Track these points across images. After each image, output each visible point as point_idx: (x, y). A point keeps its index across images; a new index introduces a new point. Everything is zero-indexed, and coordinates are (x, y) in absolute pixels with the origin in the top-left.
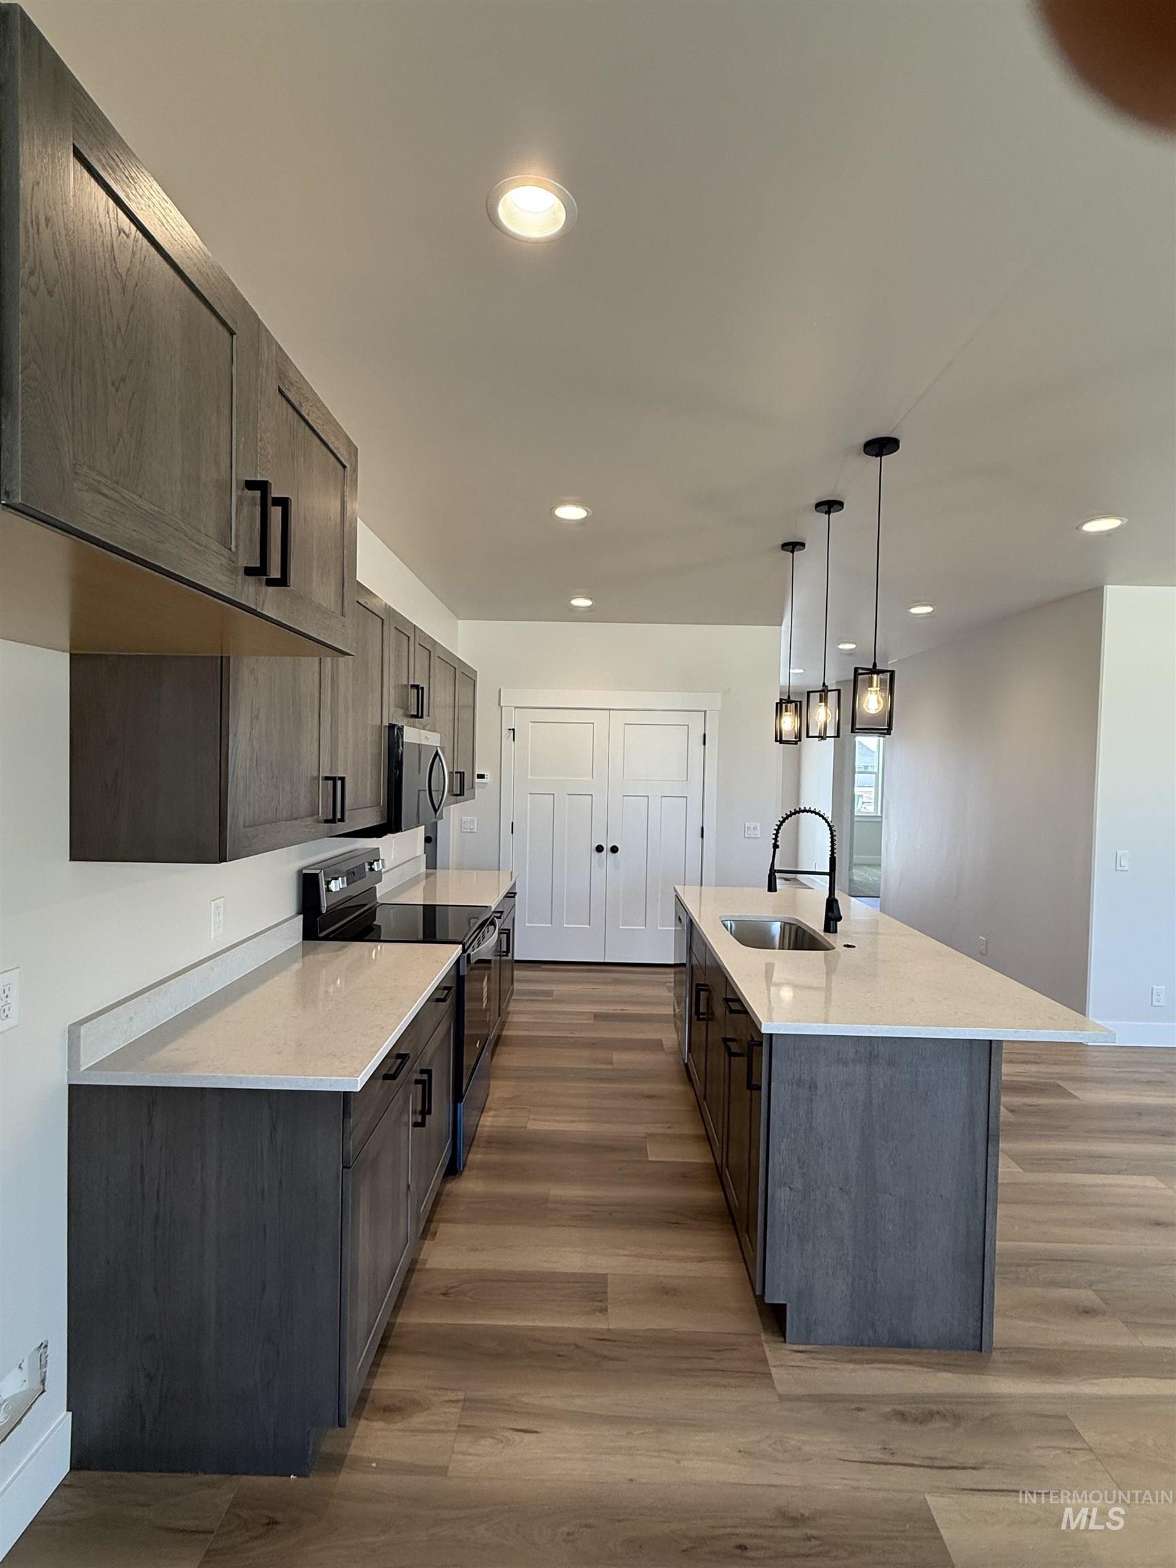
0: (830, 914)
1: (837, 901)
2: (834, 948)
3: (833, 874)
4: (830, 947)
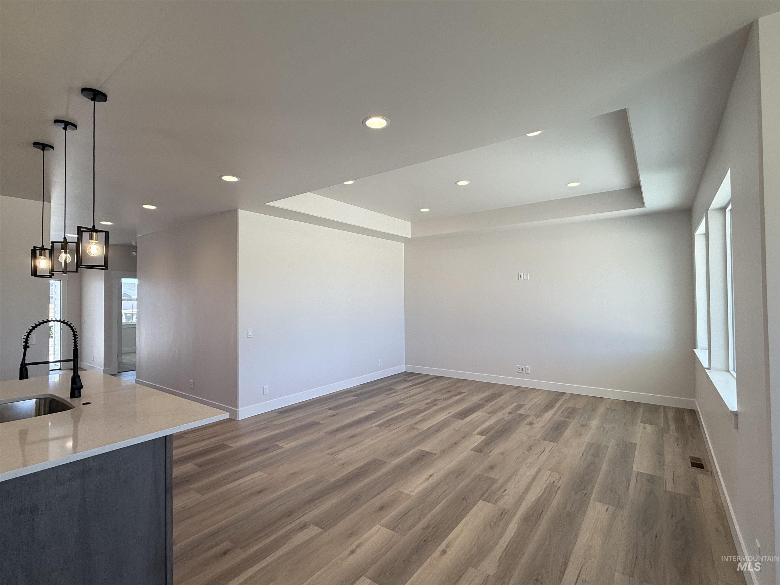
0: (74, 386)
1: (79, 376)
2: (74, 407)
3: (76, 359)
4: (72, 407)
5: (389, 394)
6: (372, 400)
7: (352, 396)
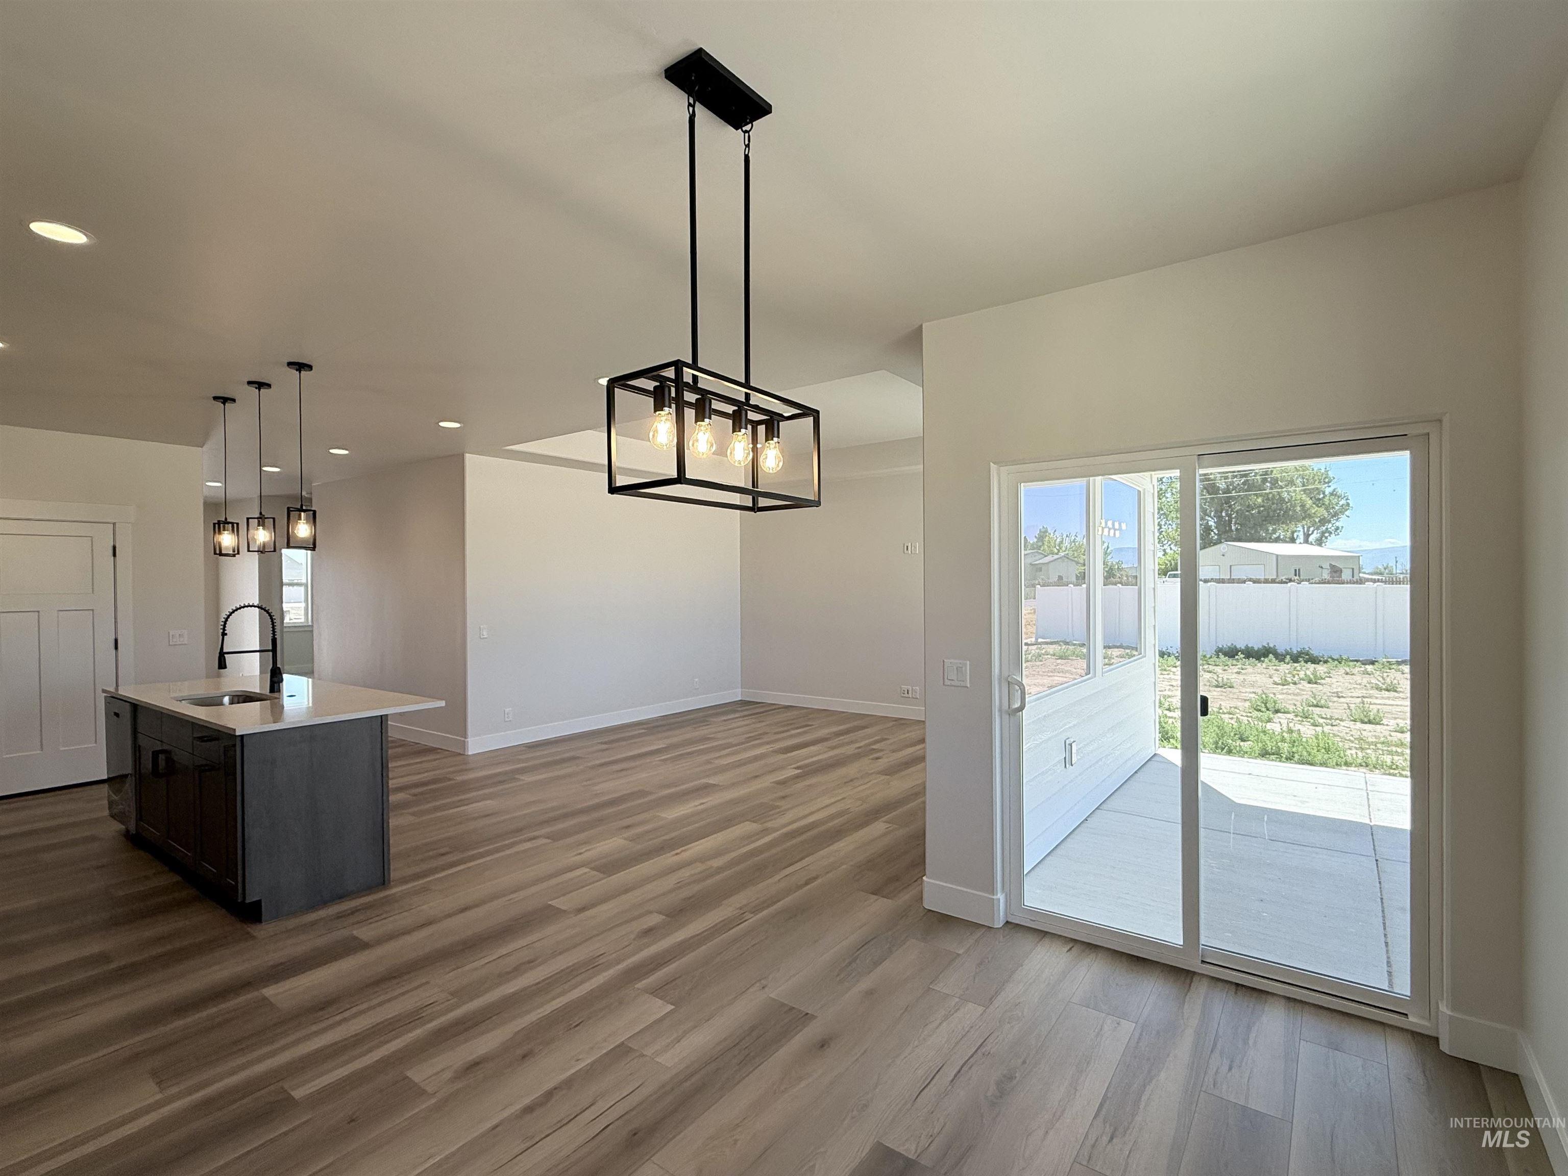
0: (274, 679)
5: (695, 728)
6: (670, 733)
7: (643, 729)
